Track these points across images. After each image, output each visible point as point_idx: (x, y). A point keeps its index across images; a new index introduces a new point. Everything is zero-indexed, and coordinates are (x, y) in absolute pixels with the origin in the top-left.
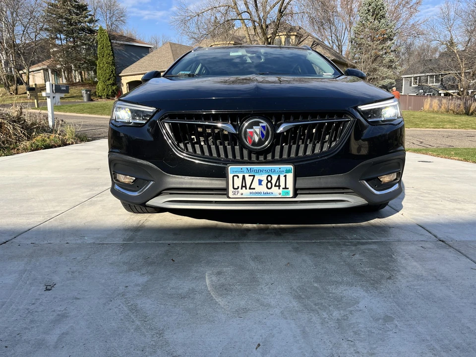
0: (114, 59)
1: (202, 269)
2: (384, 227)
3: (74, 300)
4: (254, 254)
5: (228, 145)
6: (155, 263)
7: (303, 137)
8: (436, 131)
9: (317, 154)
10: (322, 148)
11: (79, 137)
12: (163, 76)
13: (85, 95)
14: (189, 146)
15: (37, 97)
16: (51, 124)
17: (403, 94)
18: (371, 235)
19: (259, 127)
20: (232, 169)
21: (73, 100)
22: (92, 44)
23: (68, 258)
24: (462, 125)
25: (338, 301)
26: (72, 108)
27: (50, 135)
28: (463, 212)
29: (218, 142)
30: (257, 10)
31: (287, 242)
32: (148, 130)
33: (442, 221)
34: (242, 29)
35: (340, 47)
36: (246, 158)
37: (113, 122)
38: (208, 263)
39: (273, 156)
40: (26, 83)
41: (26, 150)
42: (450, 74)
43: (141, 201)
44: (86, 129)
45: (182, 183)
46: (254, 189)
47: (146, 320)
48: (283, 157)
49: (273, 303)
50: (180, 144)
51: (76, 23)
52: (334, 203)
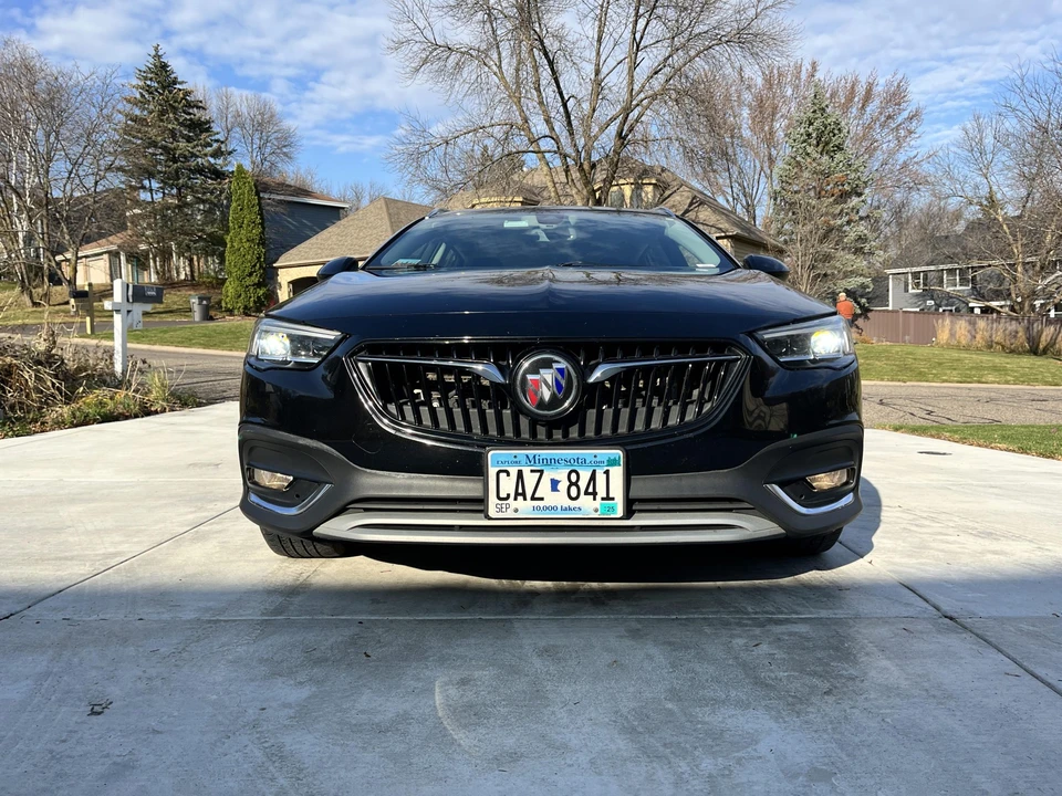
0: (263, 233)
1: (428, 673)
2: (828, 587)
3: (151, 736)
4: (542, 643)
5: (490, 408)
6: (327, 660)
7: (644, 393)
8: (962, 388)
9: (673, 428)
10: (683, 414)
11: (179, 398)
12: (363, 268)
13: (196, 308)
14: (408, 409)
15: (91, 312)
16: (118, 368)
17: (890, 308)
18: (798, 605)
19: (551, 371)
20: (495, 457)
21: (169, 318)
22: (219, 201)
23: (141, 650)
24: (1022, 376)
25: (715, 739)
26: (166, 336)
27: (116, 393)
28: (1002, 557)
29: (468, 402)
30: (571, 133)
31: (616, 619)
32: (324, 378)
33: (954, 576)
34: (539, 172)
35: (750, 208)
36: (525, 435)
37: (252, 360)
38: (442, 660)
39: (582, 431)
40: (69, 282)
41: (60, 424)
42: (990, 266)
43: (303, 527)
44: (195, 380)
45: (391, 487)
46: (542, 499)
47: (301, 776)
48: (603, 433)
49: (575, 742)
50: (389, 406)
51: (185, 157)
52: (712, 531)
